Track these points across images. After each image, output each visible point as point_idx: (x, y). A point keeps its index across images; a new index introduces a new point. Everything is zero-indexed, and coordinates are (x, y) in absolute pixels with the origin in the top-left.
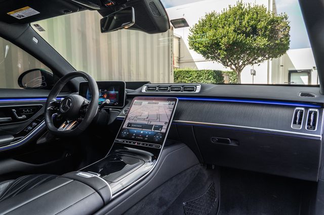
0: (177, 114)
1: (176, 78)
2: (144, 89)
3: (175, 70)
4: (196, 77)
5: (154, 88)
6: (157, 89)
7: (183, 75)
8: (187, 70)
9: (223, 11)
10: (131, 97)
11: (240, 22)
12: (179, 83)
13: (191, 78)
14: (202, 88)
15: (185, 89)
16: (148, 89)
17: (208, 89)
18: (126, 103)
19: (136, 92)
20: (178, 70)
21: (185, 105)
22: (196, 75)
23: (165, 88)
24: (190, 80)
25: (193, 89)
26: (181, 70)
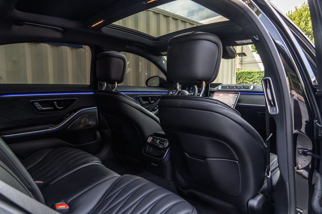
0: (239, 101)
1: (238, 79)
2: (220, 88)
3: (237, 71)
4: (258, 78)
5: (226, 87)
6: (228, 87)
7: (244, 76)
8: (249, 71)
9: (288, 14)
10: (213, 92)
11: (305, 24)
12: (240, 84)
13: (252, 79)
14: (254, 87)
15: (244, 87)
16: (222, 87)
17: (256, 88)
18: (210, 95)
19: (215, 89)
20: (240, 71)
21: (243, 96)
22: (258, 76)
23: (233, 87)
24: (252, 81)
25: (248, 88)
26: (243, 71)
